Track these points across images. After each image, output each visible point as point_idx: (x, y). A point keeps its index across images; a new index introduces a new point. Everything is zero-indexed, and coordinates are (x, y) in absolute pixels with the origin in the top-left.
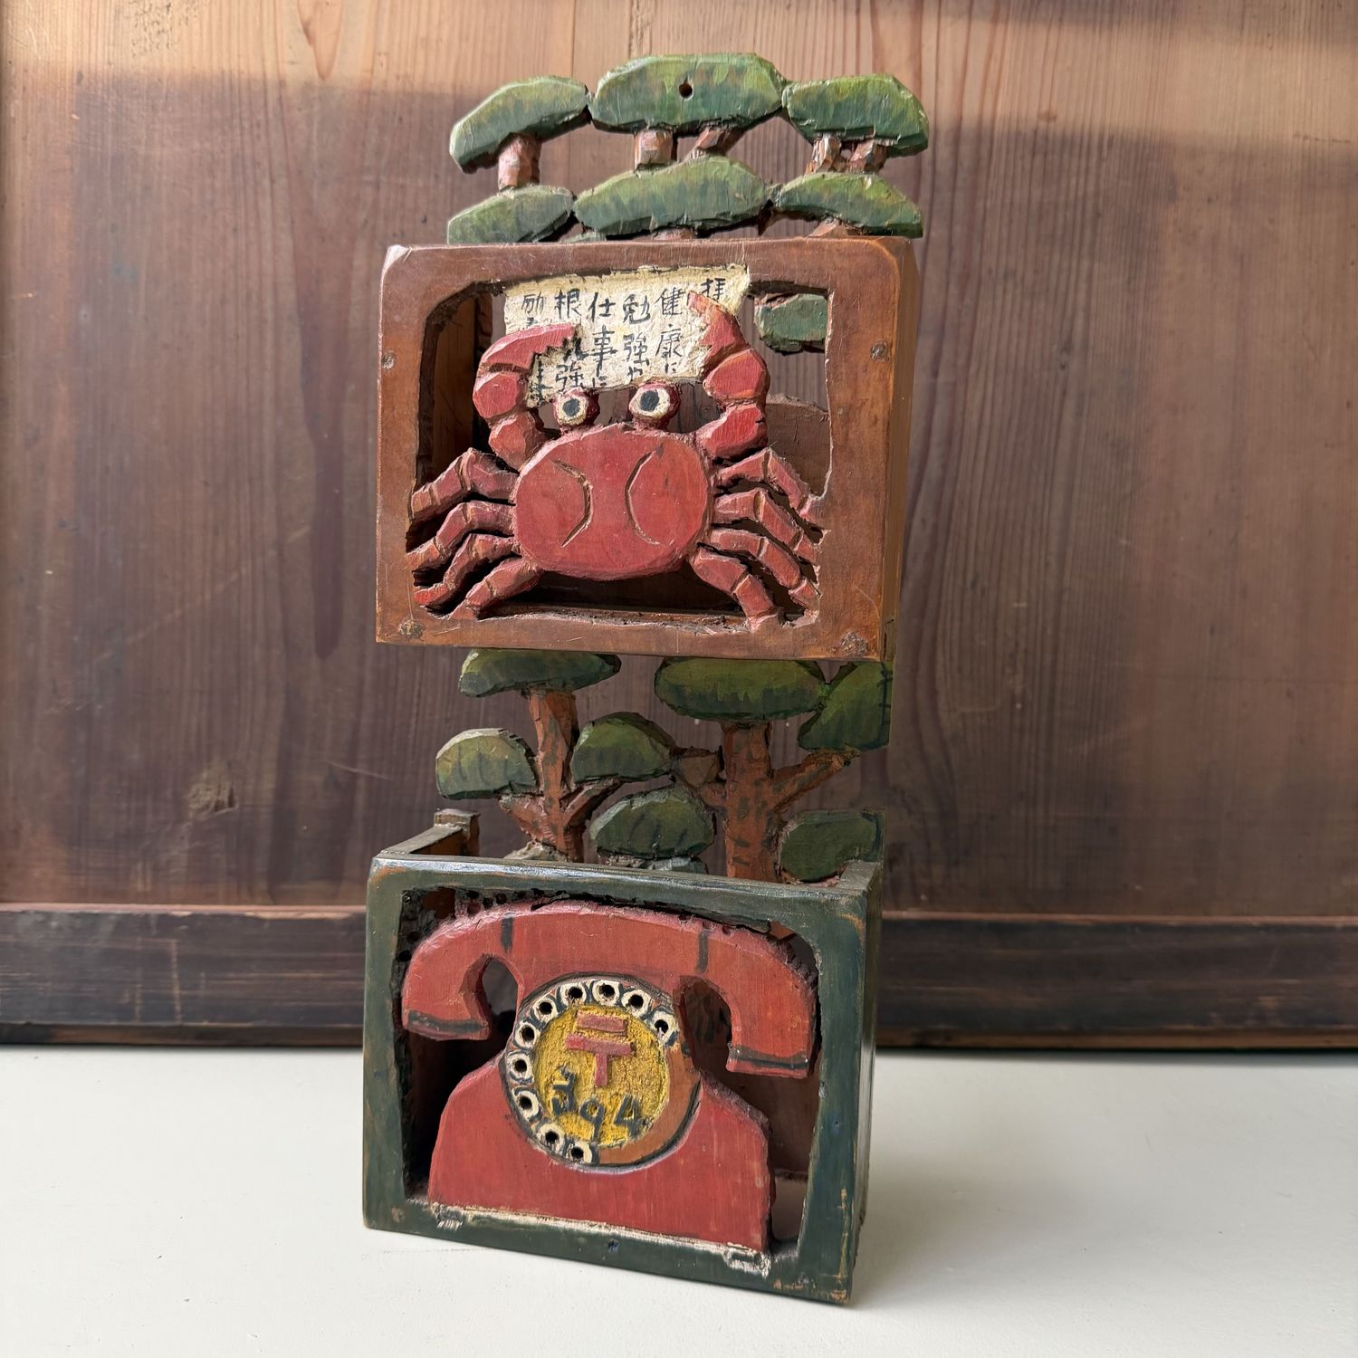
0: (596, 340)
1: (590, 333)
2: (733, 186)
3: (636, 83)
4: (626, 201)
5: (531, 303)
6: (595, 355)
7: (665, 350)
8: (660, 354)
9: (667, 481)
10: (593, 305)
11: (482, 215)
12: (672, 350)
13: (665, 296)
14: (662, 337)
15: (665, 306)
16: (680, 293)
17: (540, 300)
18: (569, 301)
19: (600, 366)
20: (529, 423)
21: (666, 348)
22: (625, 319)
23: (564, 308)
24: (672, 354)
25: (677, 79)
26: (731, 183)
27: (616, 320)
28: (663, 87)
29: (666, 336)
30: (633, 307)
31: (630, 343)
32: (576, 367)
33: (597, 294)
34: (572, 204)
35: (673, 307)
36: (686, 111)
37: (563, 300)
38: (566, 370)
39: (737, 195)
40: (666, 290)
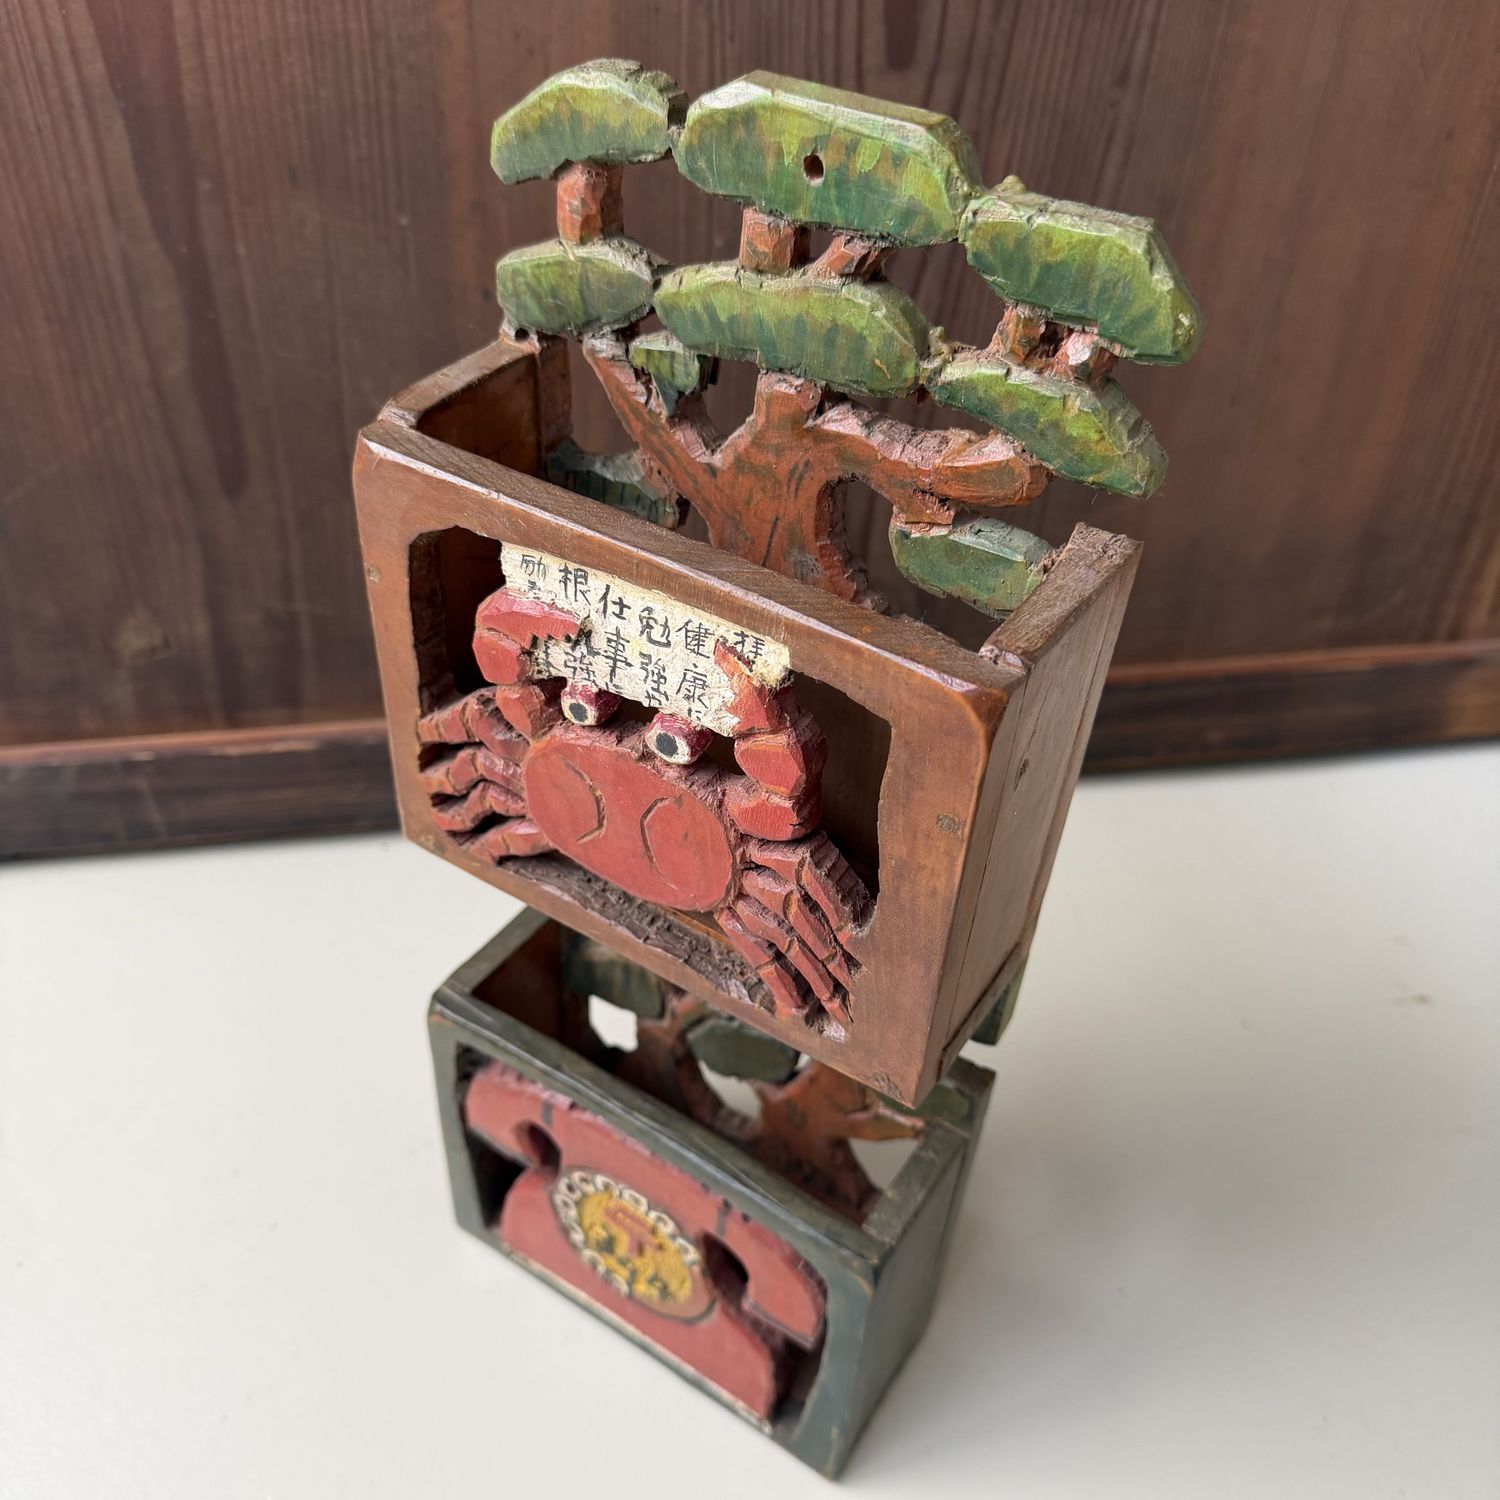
0: (609, 640)
1: (602, 631)
2: (874, 344)
3: (740, 132)
4: (723, 318)
5: (531, 565)
6: (607, 657)
7: (687, 693)
8: (681, 695)
9: (687, 835)
10: (604, 597)
11: (537, 271)
12: (696, 696)
13: (689, 628)
14: (685, 674)
15: (689, 640)
16: (706, 633)
17: (542, 566)
18: (576, 582)
19: (613, 672)
20: (536, 701)
21: (689, 691)
22: (642, 633)
23: (571, 586)
24: (696, 700)
25: (802, 146)
26: (870, 340)
27: (631, 627)
28: (780, 153)
29: (689, 676)
30: (652, 622)
31: (647, 664)
32: (586, 661)
33: (608, 587)
34: (652, 295)
35: (698, 645)
36: (811, 199)
37: (569, 576)
38: (575, 661)
39: (877, 362)
40: (689, 621)
